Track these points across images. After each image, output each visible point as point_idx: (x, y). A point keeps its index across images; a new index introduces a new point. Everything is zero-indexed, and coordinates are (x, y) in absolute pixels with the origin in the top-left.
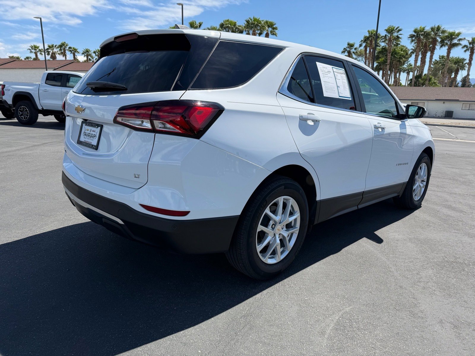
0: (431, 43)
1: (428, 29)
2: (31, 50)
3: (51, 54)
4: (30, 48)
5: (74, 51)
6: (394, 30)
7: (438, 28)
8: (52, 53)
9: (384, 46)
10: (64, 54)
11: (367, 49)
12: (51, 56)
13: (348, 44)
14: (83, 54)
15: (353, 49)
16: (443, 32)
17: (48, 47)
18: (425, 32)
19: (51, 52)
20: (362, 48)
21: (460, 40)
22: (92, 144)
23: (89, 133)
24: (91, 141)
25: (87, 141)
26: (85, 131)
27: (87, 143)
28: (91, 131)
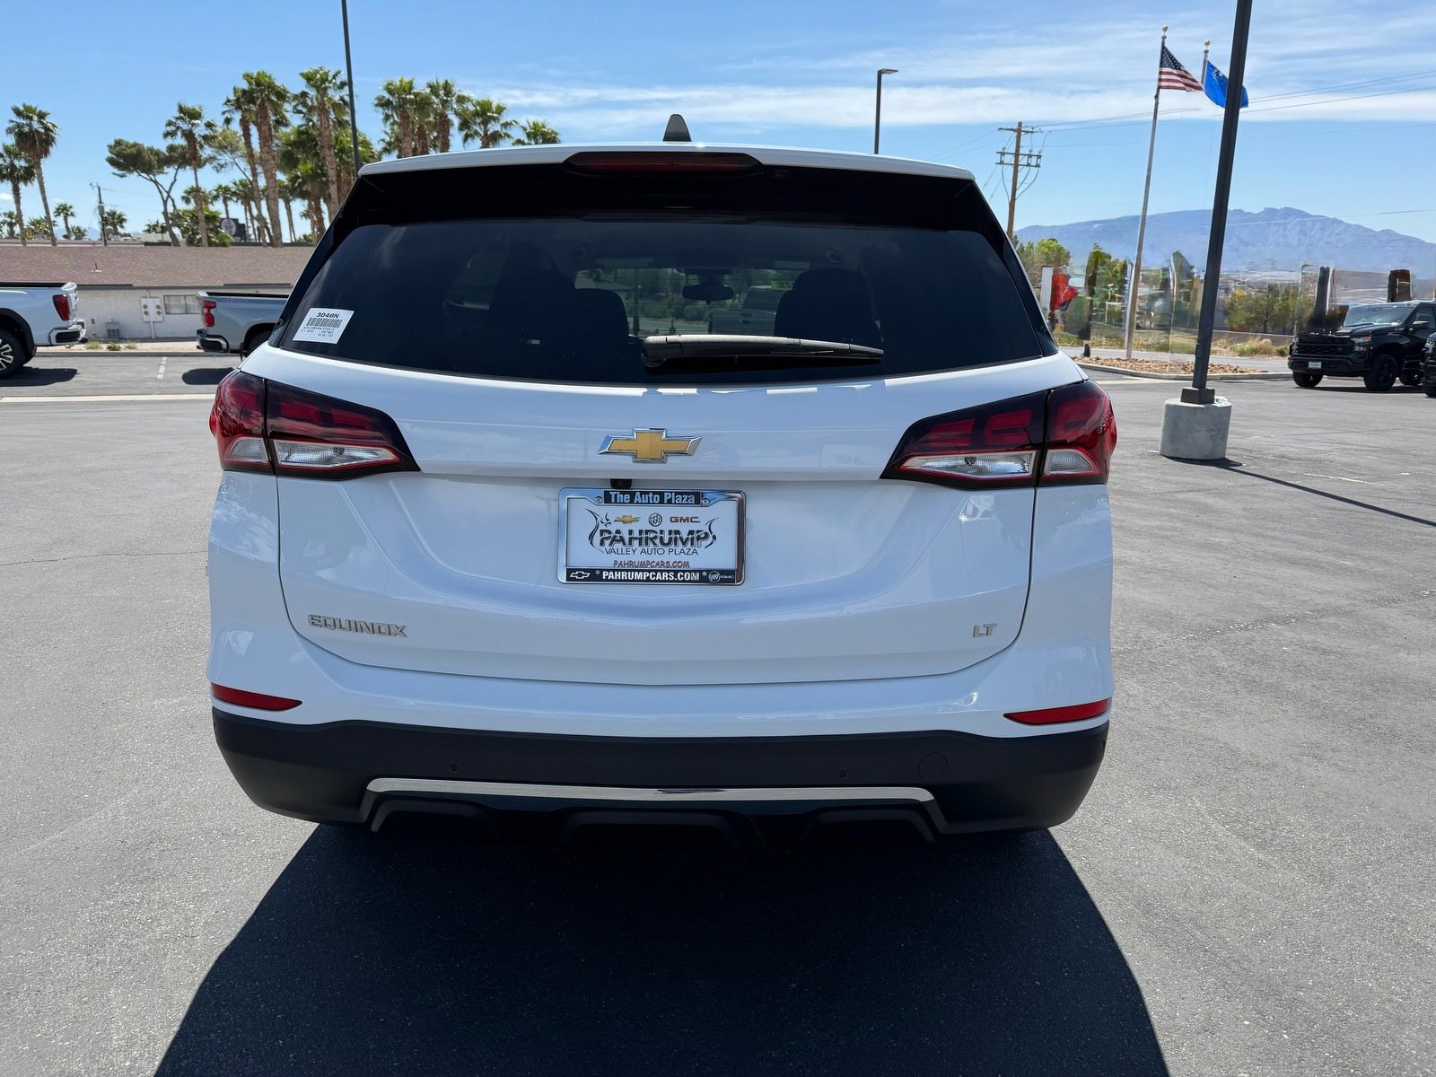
0: (434, 126)
1: (421, 87)
6: (327, 80)
7: (447, 88)
9: (301, 126)
11: (249, 130)
13: (181, 109)
15: (203, 127)
16: (461, 100)
18: (416, 95)
20: (236, 127)
21: (506, 125)
22: (693, 566)
23: (647, 532)
24: (683, 558)
25: (648, 563)
26: (602, 527)
27: (649, 571)
28: (655, 520)
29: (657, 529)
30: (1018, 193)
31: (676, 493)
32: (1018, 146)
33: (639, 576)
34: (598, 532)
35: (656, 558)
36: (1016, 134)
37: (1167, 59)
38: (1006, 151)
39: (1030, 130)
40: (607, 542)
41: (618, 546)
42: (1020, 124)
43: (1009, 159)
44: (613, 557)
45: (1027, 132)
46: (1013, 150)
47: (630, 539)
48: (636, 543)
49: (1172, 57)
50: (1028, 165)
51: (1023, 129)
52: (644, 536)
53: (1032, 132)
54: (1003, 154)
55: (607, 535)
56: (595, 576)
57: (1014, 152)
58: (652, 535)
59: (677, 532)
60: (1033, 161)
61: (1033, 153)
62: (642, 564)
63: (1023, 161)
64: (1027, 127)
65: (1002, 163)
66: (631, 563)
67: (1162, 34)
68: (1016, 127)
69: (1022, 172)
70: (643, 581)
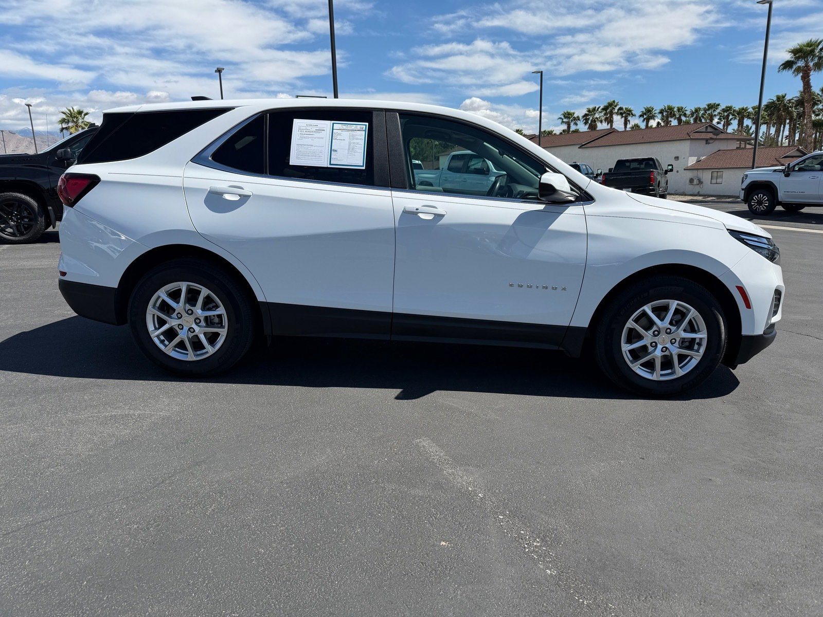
2: (563, 119)
3: (590, 122)
4: (562, 117)
5: (626, 114)
8: (592, 121)
10: (610, 121)
12: (589, 126)
14: (641, 116)
17: (587, 113)
19: (591, 118)
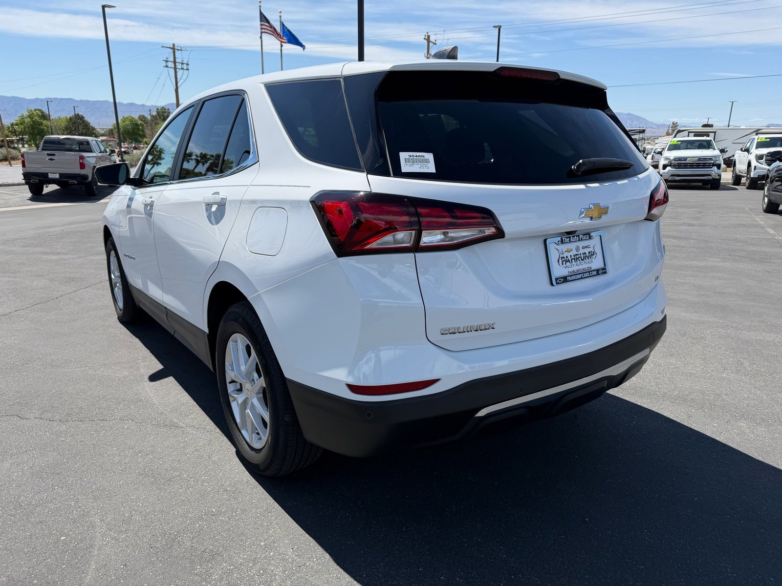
22: (593, 268)
23: (576, 255)
24: (589, 265)
25: (579, 270)
26: (561, 256)
27: (581, 273)
28: (577, 249)
29: (579, 253)
30: (179, 84)
31: (584, 235)
32: (175, 58)
33: (578, 276)
34: (560, 258)
35: (581, 267)
36: (172, 51)
37: (263, 18)
38: (168, 60)
39: (180, 48)
40: (564, 263)
41: (568, 264)
42: (174, 45)
43: (171, 65)
44: (568, 270)
45: (178, 50)
46: (172, 60)
47: (572, 259)
48: (573, 261)
49: (265, 18)
50: (182, 69)
51: (176, 48)
52: (575, 257)
53: (181, 50)
54: (167, 61)
55: (563, 259)
56: (565, 280)
57: (173, 61)
58: (578, 257)
59: (585, 253)
60: (185, 66)
61: (184, 62)
62: (578, 271)
63: (179, 66)
64: (178, 47)
65: (167, 66)
66: (574, 271)
67: (259, 4)
68: (172, 46)
69: (180, 73)
70: (580, 279)
